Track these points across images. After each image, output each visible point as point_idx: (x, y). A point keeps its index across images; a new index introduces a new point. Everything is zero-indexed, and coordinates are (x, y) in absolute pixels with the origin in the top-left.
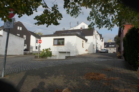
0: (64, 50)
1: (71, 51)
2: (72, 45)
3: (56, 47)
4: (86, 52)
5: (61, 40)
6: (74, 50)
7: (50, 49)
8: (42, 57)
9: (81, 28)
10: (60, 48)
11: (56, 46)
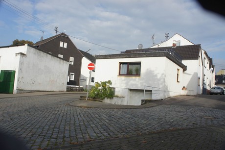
0: (139, 85)
1: (154, 89)
2: (156, 76)
3: (124, 80)
4: (184, 93)
5: (134, 66)
6: (161, 86)
7: (110, 82)
8: (94, 98)
9: (174, 45)
10: (132, 82)
11: (123, 78)
